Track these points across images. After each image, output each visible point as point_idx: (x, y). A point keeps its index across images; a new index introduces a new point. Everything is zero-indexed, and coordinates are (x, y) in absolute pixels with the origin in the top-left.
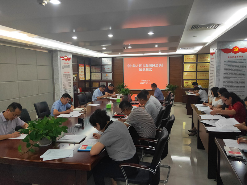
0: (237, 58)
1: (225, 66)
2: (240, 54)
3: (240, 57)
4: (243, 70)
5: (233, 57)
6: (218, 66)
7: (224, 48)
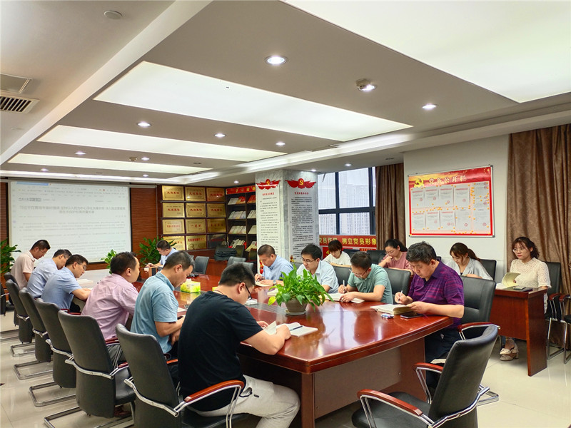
0: (303, 196)
1: (292, 205)
3: (306, 193)
4: (310, 213)
5: (300, 193)
6: (286, 206)
7: (290, 180)
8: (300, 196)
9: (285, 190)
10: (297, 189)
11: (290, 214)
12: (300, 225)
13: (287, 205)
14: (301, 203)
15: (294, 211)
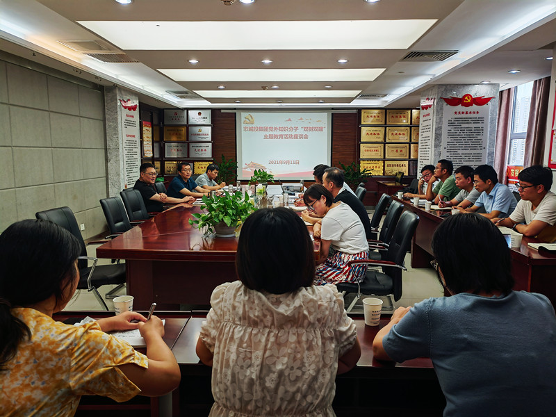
0: (469, 116)
1: (449, 128)
2: (475, 107)
3: (474, 113)
4: (479, 137)
5: (463, 113)
6: (439, 129)
7: (449, 96)
8: (464, 116)
9: (439, 111)
10: (460, 108)
11: (445, 139)
12: (460, 152)
13: (441, 128)
14: (463, 125)
15: (450, 134)
